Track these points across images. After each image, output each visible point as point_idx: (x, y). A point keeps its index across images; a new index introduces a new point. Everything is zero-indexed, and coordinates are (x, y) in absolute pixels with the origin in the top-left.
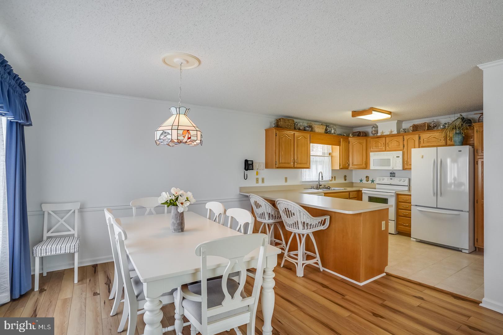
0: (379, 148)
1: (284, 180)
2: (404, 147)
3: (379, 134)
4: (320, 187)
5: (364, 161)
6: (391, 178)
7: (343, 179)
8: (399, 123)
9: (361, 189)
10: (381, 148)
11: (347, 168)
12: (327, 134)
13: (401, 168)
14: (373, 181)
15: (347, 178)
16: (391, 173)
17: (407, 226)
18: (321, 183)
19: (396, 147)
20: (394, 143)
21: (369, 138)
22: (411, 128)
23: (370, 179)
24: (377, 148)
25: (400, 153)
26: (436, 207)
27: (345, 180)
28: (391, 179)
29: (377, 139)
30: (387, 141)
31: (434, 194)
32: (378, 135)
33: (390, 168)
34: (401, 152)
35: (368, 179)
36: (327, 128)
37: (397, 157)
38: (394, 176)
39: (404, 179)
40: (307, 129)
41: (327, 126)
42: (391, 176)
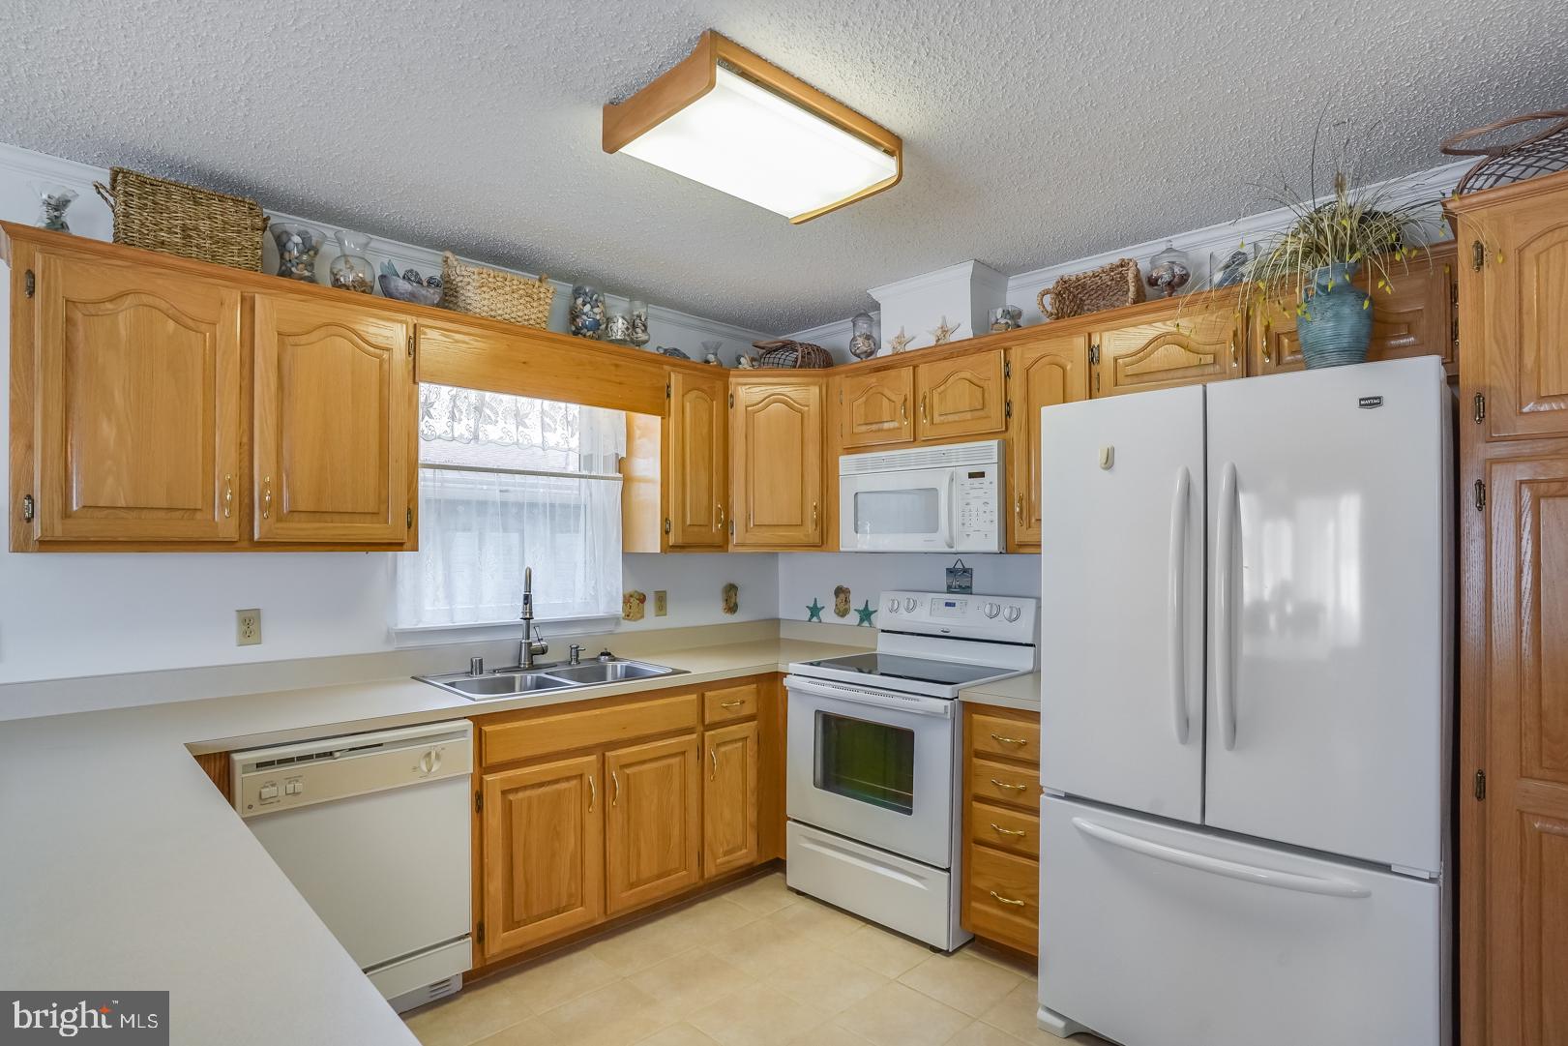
0: (886, 426)
1: (232, 629)
2: (1008, 414)
3: (885, 350)
4: (540, 660)
5: (812, 501)
6: (951, 598)
7: (721, 605)
8: (989, 277)
9: (781, 668)
10: (891, 425)
11: (721, 546)
12: (579, 340)
13: (993, 544)
14: (866, 615)
15: (742, 598)
16: (951, 572)
17: (1016, 910)
18: (540, 637)
19: (969, 416)
20: (954, 397)
21: (837, 378)
22: (1047, 299)
23: (856, 603)
24: (874, 427)
25: (986, 453)
26: (1198, 821)
27: (732, 608)
28: (947, 604)
29: (873, 379)
30: (924, 387)
31: (1186, 722)
32: (880, 353)
33: (937, 543)
34: (994, 444)
35: (847, 601)
36: (580, 301)
37: (972, 475)
38: (967, 590)
39: (1017, 603)
40: (404, 286)
41: (577, 293)
42: (950, 590)
